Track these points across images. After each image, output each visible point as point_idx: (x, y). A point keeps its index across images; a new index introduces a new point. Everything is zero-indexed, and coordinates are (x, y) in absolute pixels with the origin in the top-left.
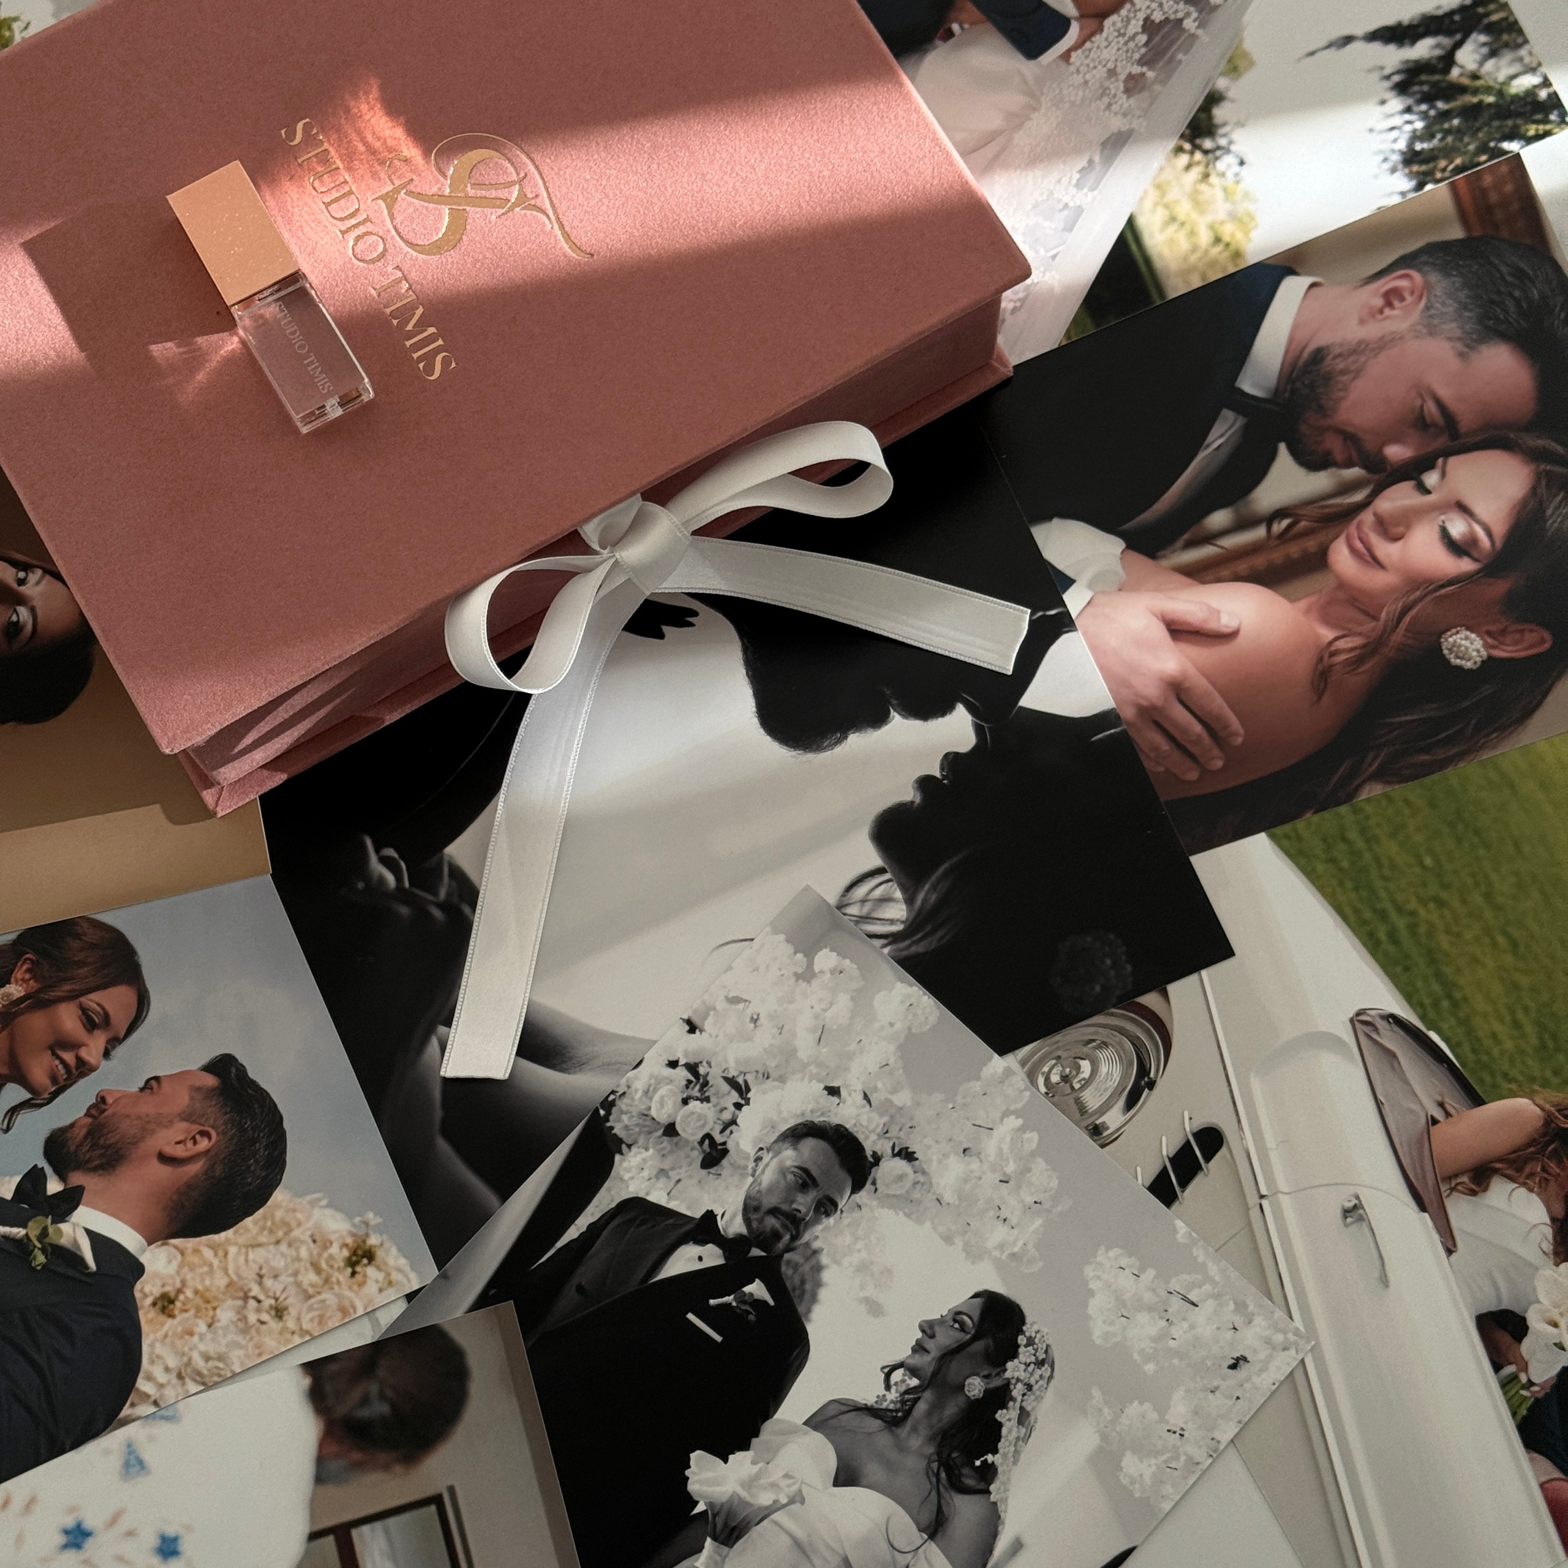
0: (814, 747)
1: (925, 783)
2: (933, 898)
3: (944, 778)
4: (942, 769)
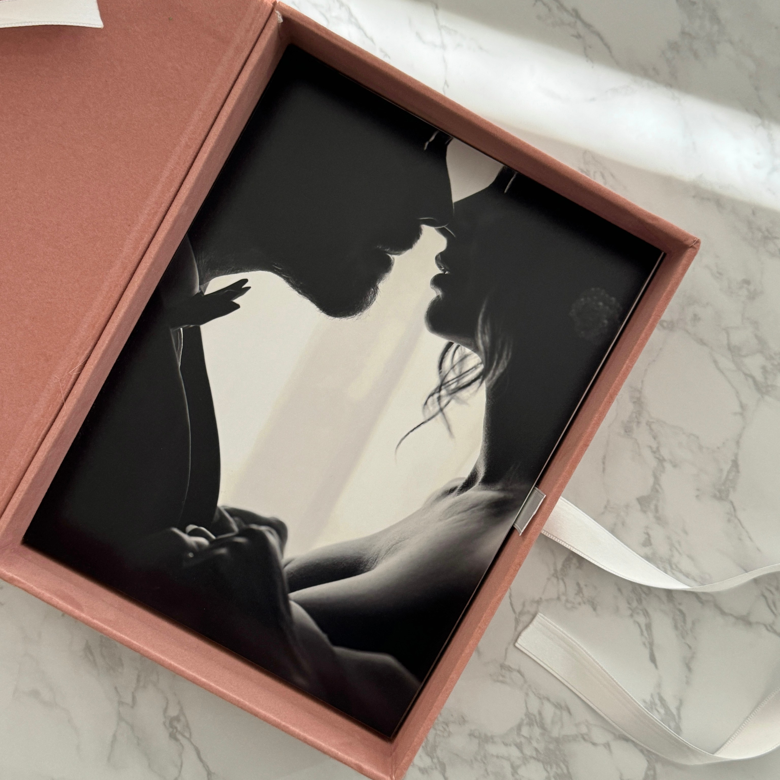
0: (365, 306)
1: (437, 281)
2: (487, 339)
3: (444, 271)
4: (440, 267)
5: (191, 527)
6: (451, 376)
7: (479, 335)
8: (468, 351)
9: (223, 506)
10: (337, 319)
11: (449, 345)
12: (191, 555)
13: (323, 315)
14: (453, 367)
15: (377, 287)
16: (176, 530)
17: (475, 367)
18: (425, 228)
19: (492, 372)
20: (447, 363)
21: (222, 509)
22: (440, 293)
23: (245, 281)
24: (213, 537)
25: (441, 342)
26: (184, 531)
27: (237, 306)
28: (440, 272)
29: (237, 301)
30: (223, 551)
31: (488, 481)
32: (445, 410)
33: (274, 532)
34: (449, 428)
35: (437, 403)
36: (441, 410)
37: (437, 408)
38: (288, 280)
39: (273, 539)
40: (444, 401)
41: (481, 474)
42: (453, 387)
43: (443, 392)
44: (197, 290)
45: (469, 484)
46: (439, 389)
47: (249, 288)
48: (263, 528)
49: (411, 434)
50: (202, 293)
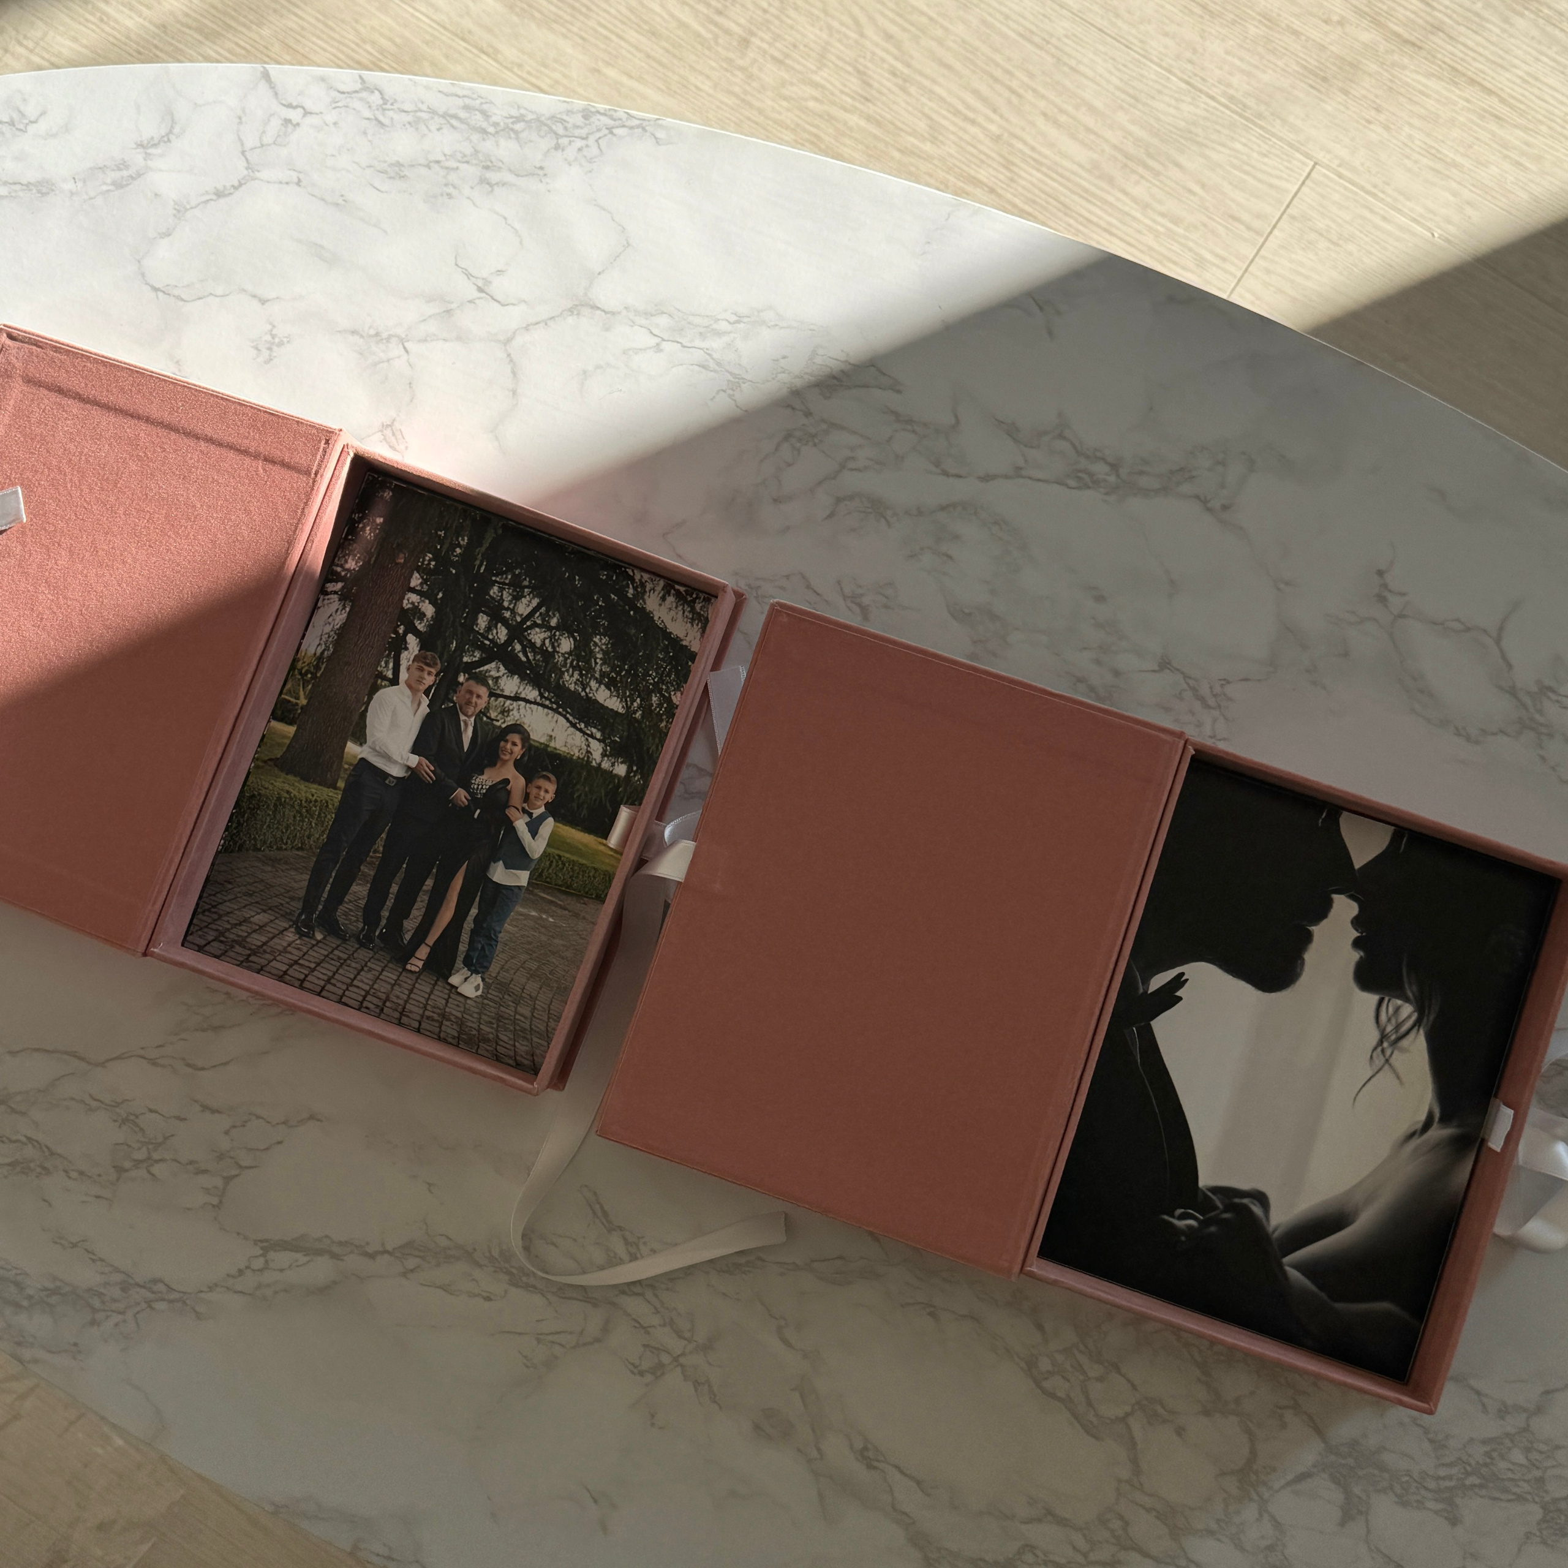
1: (1357, 944)
2: (1415, 988)
3: (1362, 933)
4: (1357, 930)
5: (1179, 1212)
6: (1389, 1028)
7: (1407, 986)
8: (1399, 1002)
9: (1203, 1186)
10: (1273, 994)
11: (1380, 1003)
12: (1183, 1238)
13: (1260, 993)
14: (1389, 1020)
15: (1303, 959)
16: (1166, 1217)
17: (1409, 1017)
18: (1336, 897)
19: (1425, 1018)
20: (1383, 1017)
21: (1204, 1189)
22: (1362, 954)
23: (1183, 974)
24: (1201, 1218)
25: (1373, 999)
26: (1173, 1217)
27: (1180, 999)
28: (1359, 935)
29: (1178, 994)
30: (1213, 1229)
31: (1445, 1120)
32: (1393, 1061)
33: (1255, 1202)
34: (1398, 1077)
35: (1381, 1057)
36: (1387, 1061)
37: (1383, 1060)
38: (1220, 967)
39: (1257, 1210)
40: (1388, 1052)
41: (1437, 1115)
42: (1393, 1037)
43: (1385, 1044)
44: (1141, 991)
45: (1427, 1125)
46: (1381, 1042)
47: (1187, 980)
48: (1246, 1201)
49: (1364, 1089)
50: (1146, 992)
